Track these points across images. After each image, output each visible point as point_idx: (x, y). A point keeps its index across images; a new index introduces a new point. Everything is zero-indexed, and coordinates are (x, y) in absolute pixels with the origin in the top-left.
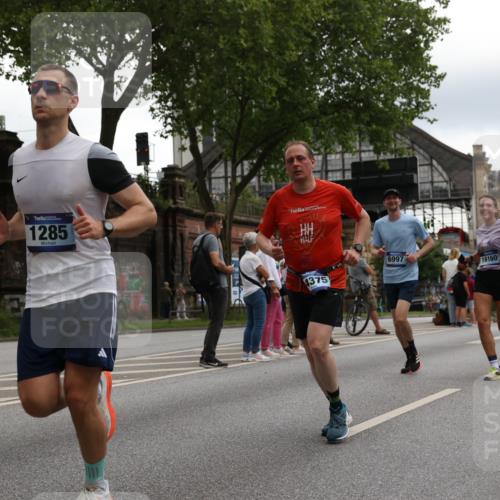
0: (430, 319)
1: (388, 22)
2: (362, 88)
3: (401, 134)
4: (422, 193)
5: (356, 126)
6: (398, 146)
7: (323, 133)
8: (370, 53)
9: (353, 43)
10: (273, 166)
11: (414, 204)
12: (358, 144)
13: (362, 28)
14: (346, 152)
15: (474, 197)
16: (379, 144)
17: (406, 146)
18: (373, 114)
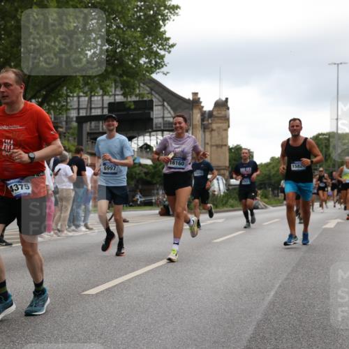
0: (157, 212)
1: (138, 6)
2: (118, 51)
3: (144, 84)
4: (156, 124)
5: (112, 77)
6: (141, 92)
7: (89, 81)
8: (124, 26)
9: (113, 19)
10: (53, 104)
11: (150, 132)
12: (113, 90)
13: (120, 8)
14: (105, 95)
15: (191, 128)
16: (127, 90)
17: (146, 92)
18: (125, 69)
